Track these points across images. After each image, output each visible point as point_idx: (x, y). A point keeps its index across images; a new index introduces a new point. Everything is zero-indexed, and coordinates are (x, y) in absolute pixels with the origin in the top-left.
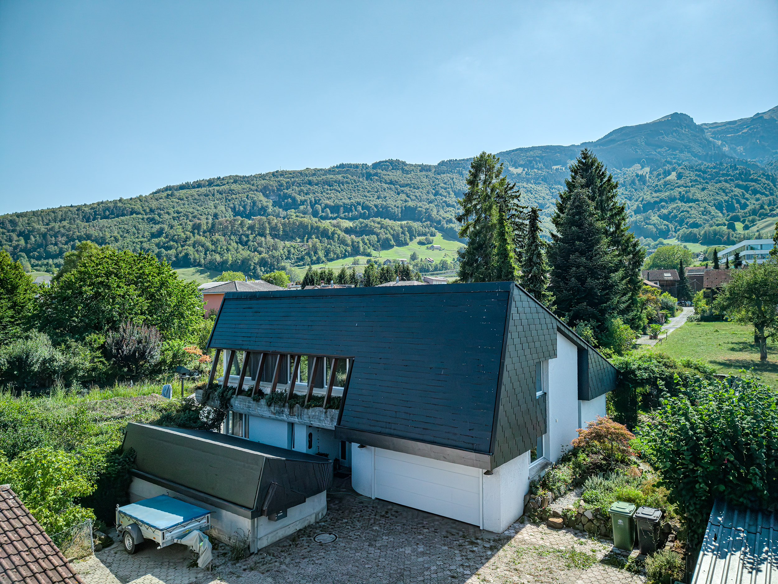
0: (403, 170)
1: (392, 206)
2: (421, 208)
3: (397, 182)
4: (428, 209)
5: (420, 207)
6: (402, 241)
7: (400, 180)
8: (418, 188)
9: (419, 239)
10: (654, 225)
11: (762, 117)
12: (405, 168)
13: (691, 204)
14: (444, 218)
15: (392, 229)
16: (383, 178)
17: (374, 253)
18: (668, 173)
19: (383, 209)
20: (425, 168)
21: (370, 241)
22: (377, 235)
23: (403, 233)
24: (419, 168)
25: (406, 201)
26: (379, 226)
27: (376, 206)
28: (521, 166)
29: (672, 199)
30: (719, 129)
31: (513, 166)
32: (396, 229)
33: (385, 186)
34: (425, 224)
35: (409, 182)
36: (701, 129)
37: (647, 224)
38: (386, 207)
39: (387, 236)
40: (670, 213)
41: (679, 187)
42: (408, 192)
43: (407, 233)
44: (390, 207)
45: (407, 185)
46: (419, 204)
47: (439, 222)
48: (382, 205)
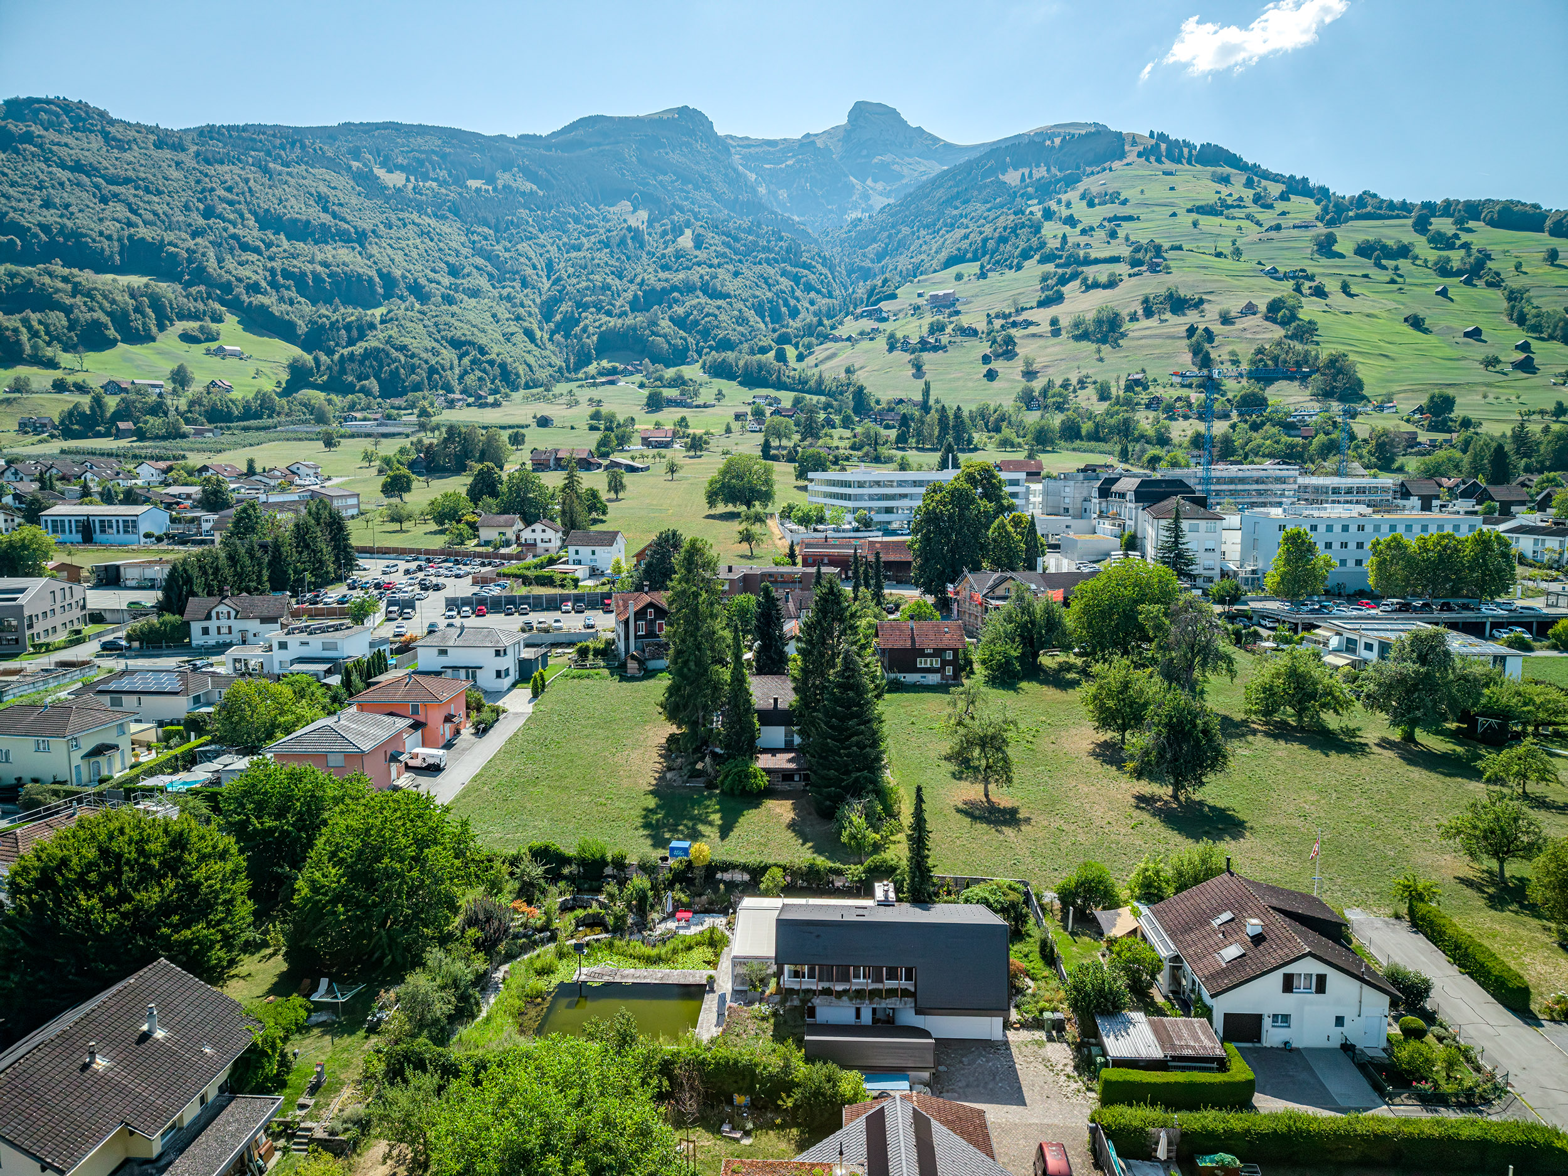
0: (106, 136)
1: (94, 235)
2: (176, 246)
3: (96, 169)
4: (194, 252)
5: (170, 244)
6: (137, 329)
7: (105, 163)
8: (159, 193)
9: (181, 326)
10: (665, 336)
11: (813, 142)
12: (112, 130)
13: (720, 302)
14: (239, 280)
15: (105, 297)
16: (51, 151)
17: (66, 359)
18: (678, 231)
19: (66, 239)
20: (164, 140)
21: (47, 326)
22: (68, 310)
23: (137, 310)
24: (152, 137)
25: (130, 224)
26: (69, 287)
27: (45, 228)
28: (401, 168)
29: (689, 288)
30: (752, 150)
31: (383, 165)
32: (119, 298)
33: (63, 175)
34: (194, 290)
35: (131, 174)
36: (723, 145)
37: (653, 333)
38: (76, 235)
39: (95, 315)
40: (688, 315)
41: (699, 264)
42: (132, 200)
43: (149, 311)
44: (86, 235)
45: (127, 181)
46: (169, 237)
47: (227, 287)
48: (63, 226)
